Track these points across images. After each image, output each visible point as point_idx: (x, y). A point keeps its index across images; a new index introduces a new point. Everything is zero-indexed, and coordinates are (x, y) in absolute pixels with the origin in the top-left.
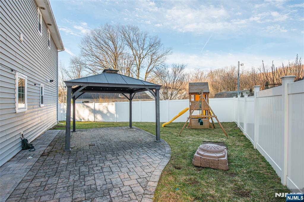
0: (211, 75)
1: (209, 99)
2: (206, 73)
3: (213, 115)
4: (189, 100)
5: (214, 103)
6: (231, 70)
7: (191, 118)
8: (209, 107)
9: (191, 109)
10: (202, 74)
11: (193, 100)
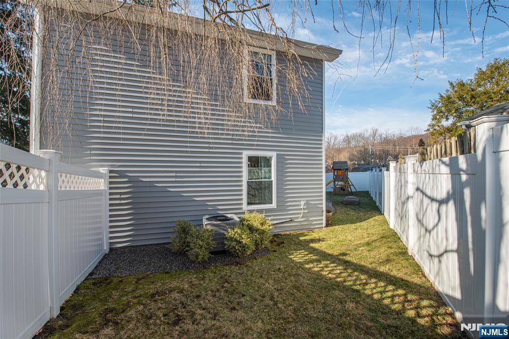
0: (348, 140)
1: (349, 173)
2: (341, 138)
3: (351, 184)
4: (332, 173)
5: (352, 176)
6: (372, 133)
7: (335, 188)
8: (348, 178)
9: (335, 180)
10: (336, 138)
11: (336, 174)
